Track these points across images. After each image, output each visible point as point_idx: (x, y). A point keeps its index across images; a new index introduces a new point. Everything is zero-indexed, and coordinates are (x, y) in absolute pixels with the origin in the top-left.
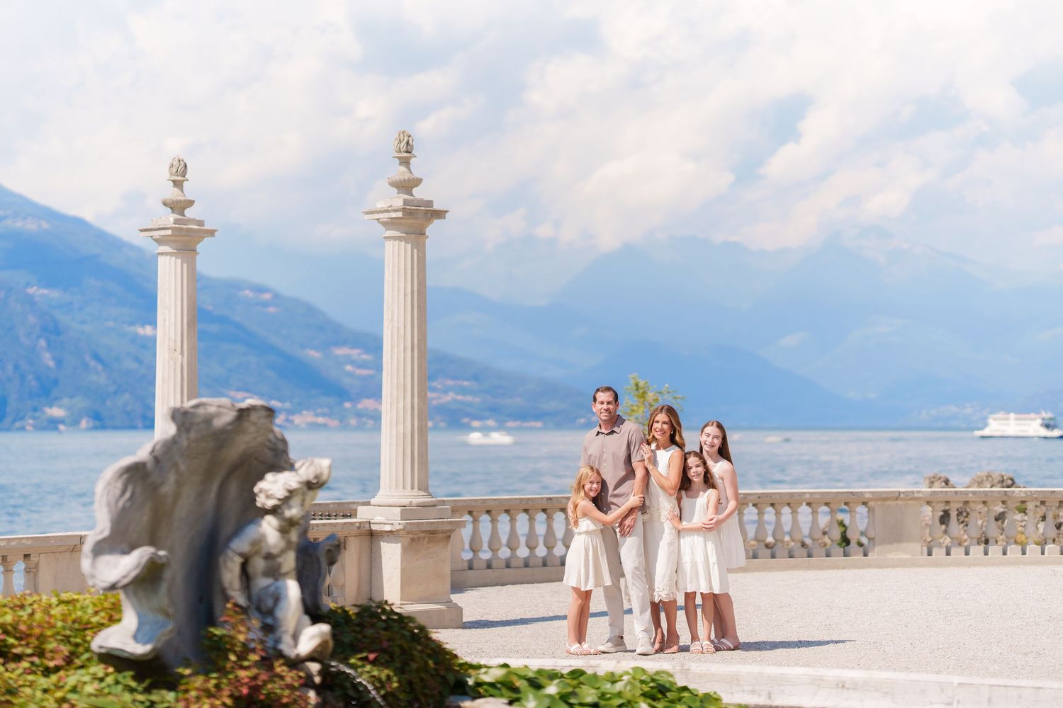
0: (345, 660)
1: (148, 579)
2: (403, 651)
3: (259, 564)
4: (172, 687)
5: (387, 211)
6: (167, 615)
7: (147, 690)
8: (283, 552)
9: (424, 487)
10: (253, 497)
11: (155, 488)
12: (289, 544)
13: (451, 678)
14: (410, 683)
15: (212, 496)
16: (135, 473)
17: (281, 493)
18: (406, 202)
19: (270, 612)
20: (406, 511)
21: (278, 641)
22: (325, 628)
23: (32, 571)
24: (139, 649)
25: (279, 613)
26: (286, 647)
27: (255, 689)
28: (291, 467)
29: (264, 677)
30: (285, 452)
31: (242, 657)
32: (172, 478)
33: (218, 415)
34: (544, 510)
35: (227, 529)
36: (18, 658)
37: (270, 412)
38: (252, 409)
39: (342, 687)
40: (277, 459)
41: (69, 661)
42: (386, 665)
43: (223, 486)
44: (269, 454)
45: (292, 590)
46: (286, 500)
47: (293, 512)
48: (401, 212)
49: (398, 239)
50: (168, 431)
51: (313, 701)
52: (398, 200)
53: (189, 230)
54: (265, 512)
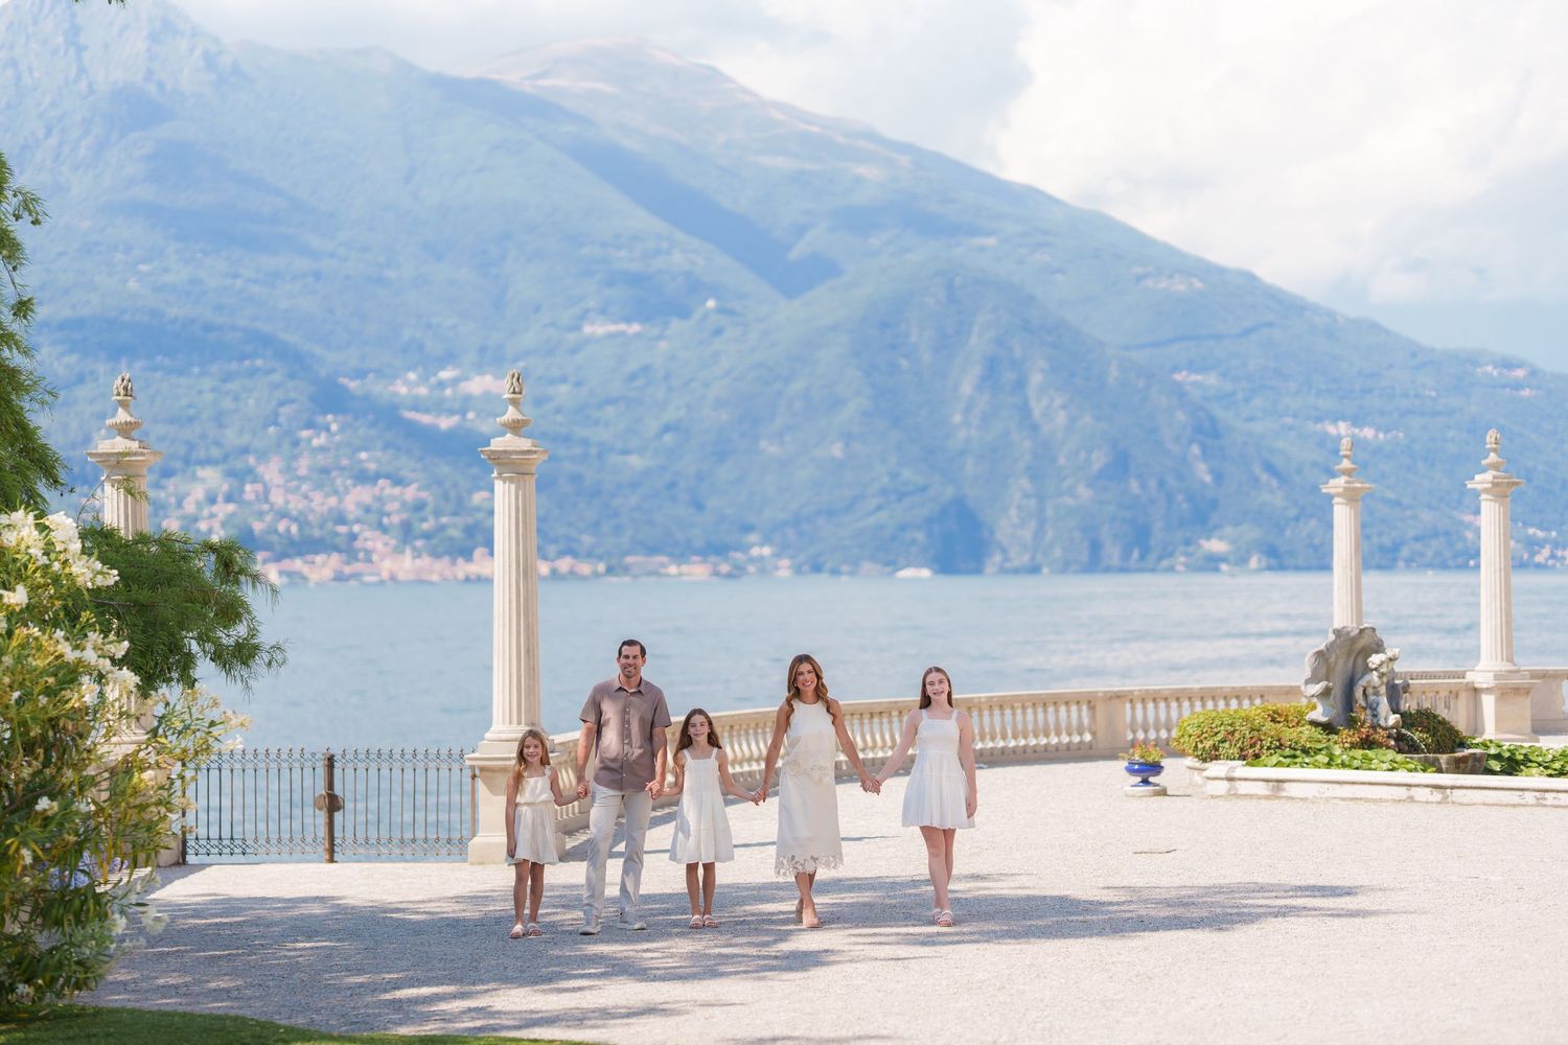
0: (1409, 730)
1: (1326, 693)
2: (1436, 728)
3: (1370, 691)
4: (1336, 734)
5: (1482, 483)
6: (1333, 707)
7: (1328, 734)
8: (1380, 686)
9: (1510, 660)
10: (1368, 664)
11: (1327, 660)
12: (1382, 683)
13: (1458, 741)
14: (1437, 741)
15: (1350, 663)
16: (1319, 654)
17: (1379, 663)
18: (1494, 477)
19: (1375, 709)
21: (1378, 720)
22: (1398, 716)
24: (1324, 719)
25: (1379, 710)
26: (1382, 723)
27: (1368, 736)
28: (1383, 652)
32: (1334, 656)
33: (1352, 631)
36: (1279, 722)
37: (1374, 630)
38: (1367, 628)
39: (1405, 740)
41: (1298, 724)
42: (1427, 732)
43: (1355, 660)
45: (1384, 701)
46: (1380, 665)
47: (1384, 670)
48: (1489, 485)
49: (1491, 500)
50: (1332, 637)
51: (1393, 743)
52: (1489, 476)
53: (1355, 488)
54: (1372, 670)
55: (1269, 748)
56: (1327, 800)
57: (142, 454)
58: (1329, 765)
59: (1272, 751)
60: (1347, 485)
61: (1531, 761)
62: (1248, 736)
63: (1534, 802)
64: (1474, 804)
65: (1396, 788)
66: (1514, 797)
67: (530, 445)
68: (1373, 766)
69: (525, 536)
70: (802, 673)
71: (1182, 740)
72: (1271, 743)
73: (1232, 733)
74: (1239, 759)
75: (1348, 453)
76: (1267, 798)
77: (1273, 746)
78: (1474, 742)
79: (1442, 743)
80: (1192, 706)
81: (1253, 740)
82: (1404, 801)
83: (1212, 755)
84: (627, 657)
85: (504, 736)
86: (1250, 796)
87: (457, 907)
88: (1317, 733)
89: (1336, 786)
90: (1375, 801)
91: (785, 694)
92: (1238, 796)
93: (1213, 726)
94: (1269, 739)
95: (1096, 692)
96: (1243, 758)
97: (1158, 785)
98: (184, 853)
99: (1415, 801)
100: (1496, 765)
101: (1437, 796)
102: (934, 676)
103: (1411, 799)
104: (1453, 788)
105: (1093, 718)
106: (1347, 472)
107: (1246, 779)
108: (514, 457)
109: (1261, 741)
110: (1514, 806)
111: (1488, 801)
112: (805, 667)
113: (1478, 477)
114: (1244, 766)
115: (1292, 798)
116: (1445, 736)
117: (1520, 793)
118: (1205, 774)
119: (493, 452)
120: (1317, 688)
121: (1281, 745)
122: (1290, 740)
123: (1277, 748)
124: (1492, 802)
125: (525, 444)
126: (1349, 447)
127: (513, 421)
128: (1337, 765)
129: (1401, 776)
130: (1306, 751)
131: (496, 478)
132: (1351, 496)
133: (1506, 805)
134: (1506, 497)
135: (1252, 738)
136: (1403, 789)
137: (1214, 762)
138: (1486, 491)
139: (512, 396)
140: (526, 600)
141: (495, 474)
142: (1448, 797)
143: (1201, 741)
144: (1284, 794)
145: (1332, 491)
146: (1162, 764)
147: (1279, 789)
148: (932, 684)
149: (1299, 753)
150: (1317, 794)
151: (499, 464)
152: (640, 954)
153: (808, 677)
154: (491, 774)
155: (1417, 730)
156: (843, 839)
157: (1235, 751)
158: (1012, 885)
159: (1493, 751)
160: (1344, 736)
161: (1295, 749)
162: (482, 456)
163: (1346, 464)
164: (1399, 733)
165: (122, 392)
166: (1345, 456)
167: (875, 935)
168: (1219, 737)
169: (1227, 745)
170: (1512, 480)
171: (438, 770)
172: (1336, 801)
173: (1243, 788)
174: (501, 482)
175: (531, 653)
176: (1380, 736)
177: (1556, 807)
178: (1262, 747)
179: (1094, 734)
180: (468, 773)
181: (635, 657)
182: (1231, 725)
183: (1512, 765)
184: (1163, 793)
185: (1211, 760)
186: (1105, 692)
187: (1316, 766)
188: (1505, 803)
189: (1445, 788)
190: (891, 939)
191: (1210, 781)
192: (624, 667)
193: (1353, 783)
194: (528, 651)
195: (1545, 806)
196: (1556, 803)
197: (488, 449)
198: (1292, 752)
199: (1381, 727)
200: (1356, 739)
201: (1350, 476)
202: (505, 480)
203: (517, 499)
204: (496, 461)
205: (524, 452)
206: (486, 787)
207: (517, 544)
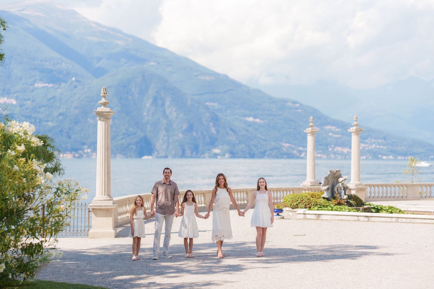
1: (328, 189)
2: (356, 200)
3: (339, 188)
4: (331, 201)
5: (352, 130)
6: (329, 193)
7: (328, 201)
8: (342, 187)
9: (359, 181)
10: (338, 181)
11: (328, 179)
12: (342, 186)
13: (362, 203)
14: (357, 203)
15: (333, 180)
16: (326, 178)
17: (342, 180)
18: (356, 128)
19: (340, 194)
20: (356, 185)
21: (341, 197)
22: (347, 196)
23: (293, 192)
24: (327, 197)
25: (341, 194)
26: (342, 198)
27: (339, 202)
28: (342, 177)
29: (340, 200)
30: (341, 175)
31: (338, 198)
32: (329, 178)
33: (334, 171)
34: (386, 186)
35: (335, 184)
36: (313, 197)
37: (340, 171)
38: (338, 170)
39: (349, 203)
40: (340, 176)
42: (355, 201)
43: (334, 179)
44: (339, 176)
45: (343, 192)
46: (342, 181)
47: (343, 183)
48: (355, 131)
49: (355, 135)
50: (329, 173)
51: (346, 204)
52: (354, 128)
53: (314, 131)
54: (340, 182)
55: (313, 205)
56: (334, 220)
58: (332, 210)
59: (315, 206)
60: (312, 130)
61: (382, 209)
62: (307, 201)
63: (395, 221)
64: (377, 222)
65: (354, 217)
66: (389, 220)
67: (109, 110)
68: (343, 210)
69: (107, 138)
70: (220, 179)
71: (286, 202)
72: (314, 203)
73: (302, 200)
74: (304, 208)
75: (312, 121)
76: (315, 219)
77: (315, 204)
78: (367, 204)
79: (358, 204)
80: (287, 193)
81: (309, 203)
82: (356, 220)
83: (296, 207)
84: (166, 173)
85: (100, 199)
86: (311, 219)
87: (100, 251)
88: (325, 201)
89: (336, 216)
90: (348, 220)
91: (215, 185)
92: (307, 219)
93: (296, 198)
94: (314, 202)
95: (248, 189)
96: (306, 208)
97: (281, 216)
99: (360, 221)
100: (373, 210)
101: (367, 219)
102: (261, 180)
103: (359, 220)
104: (371, 217)
105: (247, 196)
106: (311, 126)
107: (309, 214)
108: (104, 113)
109: (311, 203)
110: (389, 222)
111: (382, 220)
112: (221, 177)
113: (351, 128)
114: (307, 210)
115: (323, 220)
116: (359, 202)
117: (391, 218)
118: (297, 212)
119: (98, 112)
120: (326, 188)
121: (317, 204)
122: (319, 203)
123: (316, 205)
124: (382, 221)
125: (108, 110)
126: (312, 119)
127: (104, 102)
128: (334, 210)
129: (352, 213)
130: (323, 206)
131: (98, 120)
132: (313, 133)
133: (387, 222)
134: (359, 134)
135: (308, 202)
136: (356, 217)
137: (296, 209)
138: (354, 132)
139: (104, 95)
140: (107, 157)
141: (98, 119)
142: (370, 219)
143: (293, 203)
144: (320, 218)
145: (307, 132)
146: (283, 210)
147: (319, 217)
148: (261, 182)
149: (322, 207)
150: (330, 219)
151: (99, 116)
152: (180, 266)
153: (222, 180)
154: (96, 211)
155: (352, 200)
156: (199, 231)
157: (304, 206)
158: (268, 245)
159: (372, 206)
160: (333, 202)
161: (321, 205)
162: (95, 113)
163: (311, 124)
164: (347, 201)
166: (311, 122)
167: (247, 260)
168: (298, 202)
169: (301, 204)
170: (361, 129)
171: (82, 209)
172: (336, 221)
173: (308, 217)
174: (100, 121)
175: (109, 174)
176: (343, 202)
177: (401, 222)
178: (311, 205)
179: (247, 201)
180: (87, 210)
181: (169, 173)
182: (302, 198)
183: (378, 210)
184: (283, 218)
185: (296, 208)
186: (251, 189)
187: (329, 210)
188: (386, 221)
189: (369, 217)
190: (254, 261)
191: (298, 215)
192: (165, 176)
193: (341, 215)
195: (398, 222)
196: (402, 221)
197: (96, 111)
198: (320, 206)
199: (342, 199)
200: (336, 203)
201: (312, 127)
202: (101, 120)
203: (105, 126)
204: (99, 115)
205: (107, 112)
206: (94, 215)
207: (105, 140)
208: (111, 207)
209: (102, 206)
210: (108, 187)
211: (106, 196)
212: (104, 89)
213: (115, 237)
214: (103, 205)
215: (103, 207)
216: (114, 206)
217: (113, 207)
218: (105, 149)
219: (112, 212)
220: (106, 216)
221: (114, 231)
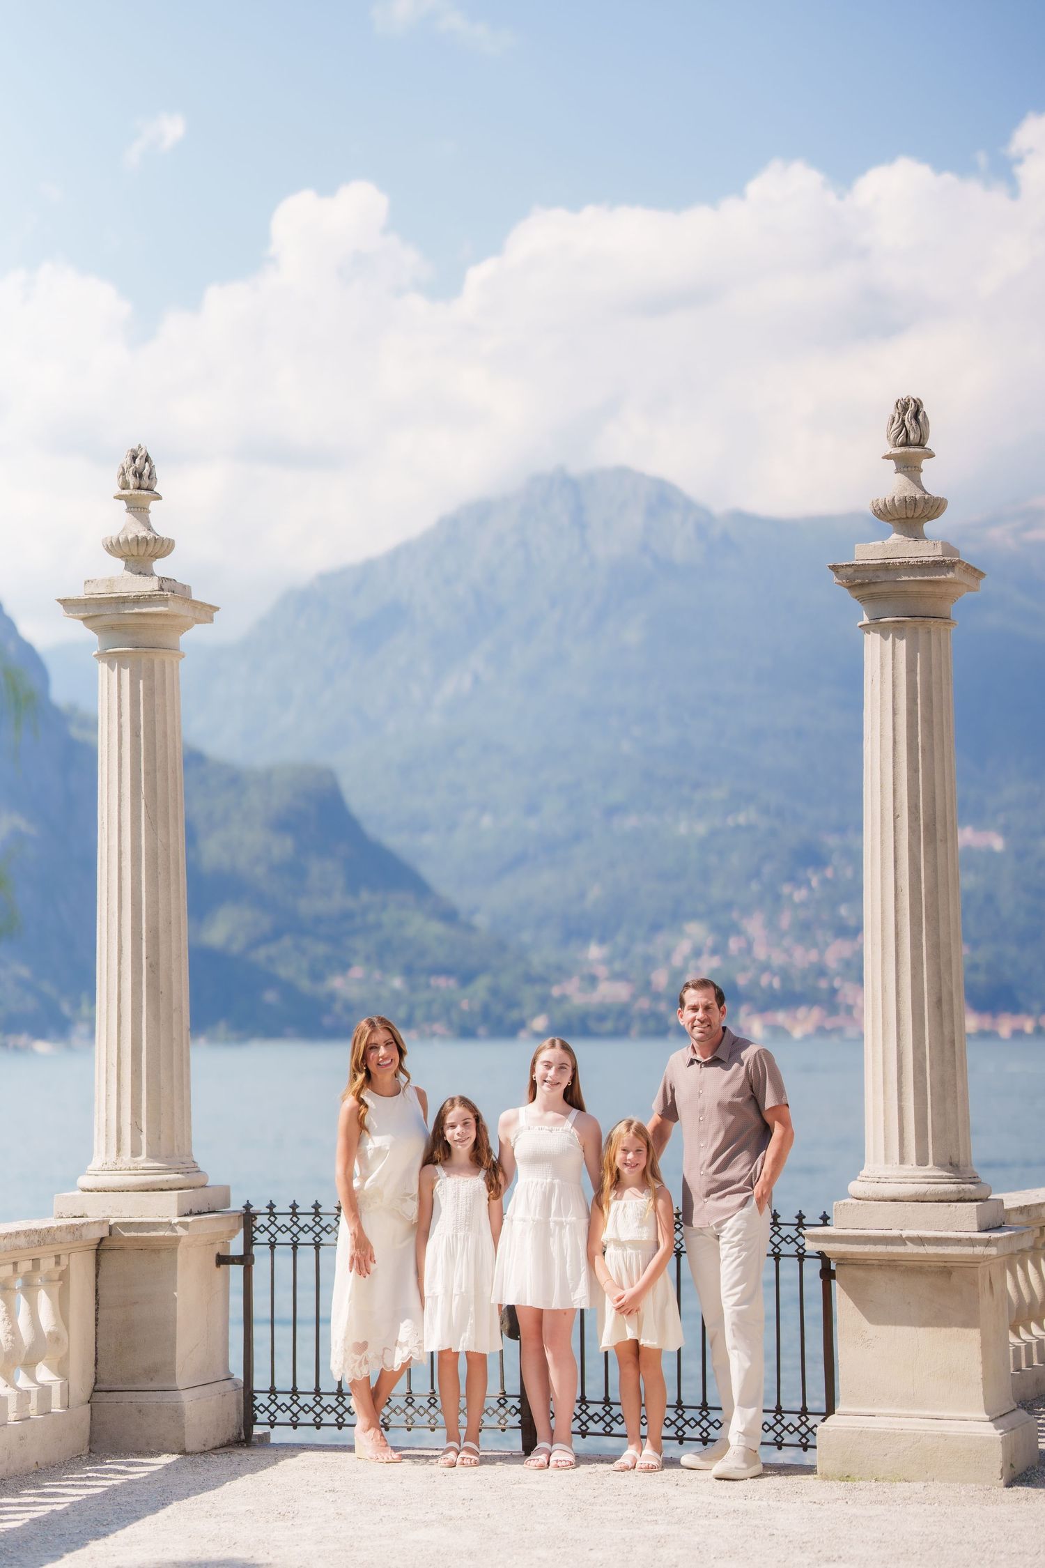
57: (164, 601)
98: (249, 1419)
108: (904, 577)
119: (858, 569)
127: (905, 503)
131: (867, 629)
139: (903, 449)
140: (933, 890)
141: (866, 620)
151: (870, 595)
154: (860, 1274)
165: (132, 480)
174: (878, 636)
175: (945, 1008)
194: (938, 1003)
202: (884, 631)
203: (911, 670)
204: (866, 591)
205: (923, 567)
206: (851, 1303)
207: (913, 769)
208: (968, 1250)
209: (901, 1240)
210: (940, 1099)
211: (930, 1165)
212: (905, 409)
213: (1009, 1485)
214: (905, 1233)
215: (911, 1249)
216: (988, 1243)
217: (979, 1250)
218: (913, 830)
219: (974, 1283)
220: (939, 1319)
221: (991, 1432)
